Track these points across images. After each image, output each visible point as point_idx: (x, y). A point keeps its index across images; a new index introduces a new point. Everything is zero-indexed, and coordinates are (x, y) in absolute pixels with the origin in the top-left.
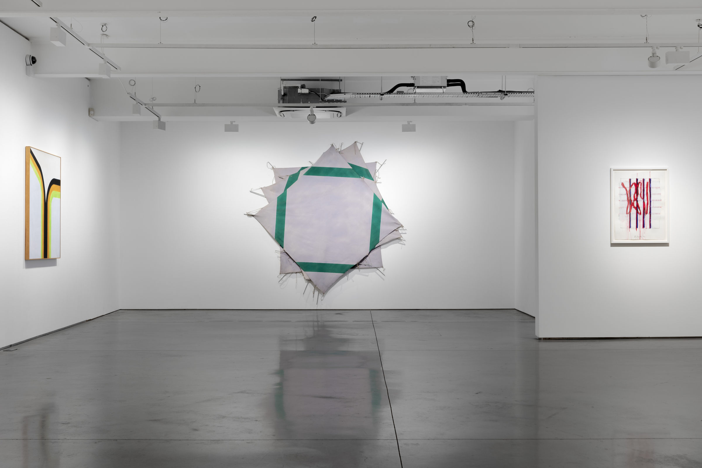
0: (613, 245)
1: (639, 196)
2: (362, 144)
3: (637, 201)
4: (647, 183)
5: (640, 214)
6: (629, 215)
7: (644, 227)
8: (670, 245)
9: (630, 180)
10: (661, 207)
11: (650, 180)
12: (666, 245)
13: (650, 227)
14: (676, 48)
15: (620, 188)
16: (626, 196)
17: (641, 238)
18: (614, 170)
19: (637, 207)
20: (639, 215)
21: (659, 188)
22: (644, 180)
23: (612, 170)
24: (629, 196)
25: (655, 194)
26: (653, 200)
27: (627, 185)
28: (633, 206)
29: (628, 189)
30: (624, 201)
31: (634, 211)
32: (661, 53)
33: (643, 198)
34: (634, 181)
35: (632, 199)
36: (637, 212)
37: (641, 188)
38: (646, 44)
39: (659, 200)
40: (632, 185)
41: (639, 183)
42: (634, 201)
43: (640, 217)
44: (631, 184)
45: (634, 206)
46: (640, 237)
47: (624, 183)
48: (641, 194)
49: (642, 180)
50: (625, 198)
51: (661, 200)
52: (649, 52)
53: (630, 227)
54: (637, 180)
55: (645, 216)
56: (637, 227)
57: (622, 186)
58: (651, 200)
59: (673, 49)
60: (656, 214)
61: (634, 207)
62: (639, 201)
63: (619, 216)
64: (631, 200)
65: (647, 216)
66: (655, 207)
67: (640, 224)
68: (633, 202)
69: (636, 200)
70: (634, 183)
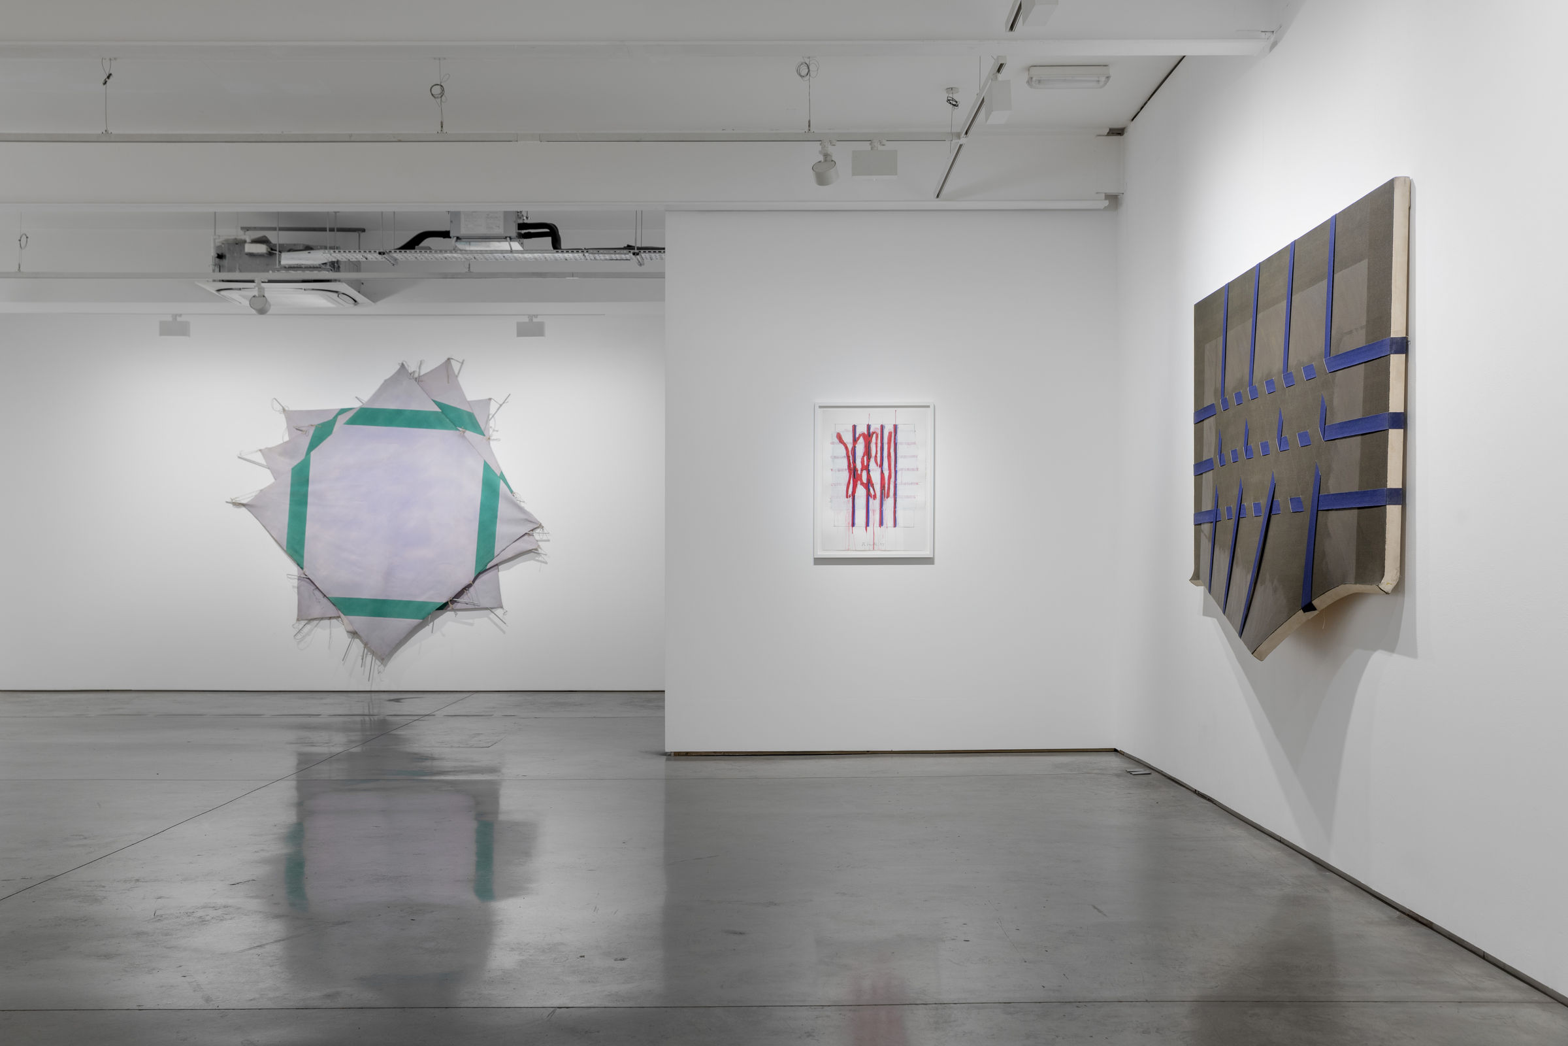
0: (819, 561)
1: (872, 460)
2: (462, 363)
3: (868, 472)
4: (890, 433)
5: (875, 497)
6: (850, 499)
7: (881, 524)
8: (936, 560)
9: (854, 427)
10: (917, 484)
11: (895, 427)
12: (929, 561)
13: (895, 525)
15: (833, 443)
16: (846, 461)
17: (876, 547)
18: (820, 407)
19: (869, 484)
20: (871, 500)
21: (915, 443)
22: (882, 427)
23: (817, 407)
24: (851, 461)
25: (905, 457)
26: (902, 469)
27: (848, 439)
28: (859, 482)
29: (850, 447)
30: (842, 470)
31: (861, 491)
33: (881, 466)
34: (862, 429)
35: (859, 466)
36: (868, 495)
37: (876, 444)
38: (808, 135)
39: (913, 470)
40: (859, 438)
41: (874, 433)
42: (862, 470)
43: (875, 504)
44: (857, 436)
45: (861, 480)
46: (874, 544)
47: (841, 434)
48: (876, 456)
49: (879, 427)
50: (844, 464)
51: (917, 469)
53: (853, 525)
54: (869, 427)
55: (884, 502)
56: (867, 524)
57: (837, 440)
58: (898, 469)
60: (908, 497)
61: (862, 484)
62: (873, 470)
63: (831, 502)
64: (855, 469)
65: (889, 502)
66: (905, 484)
67: (875, 517)
68: (859, 472)
69: (866, 468)
70: (863, 435)
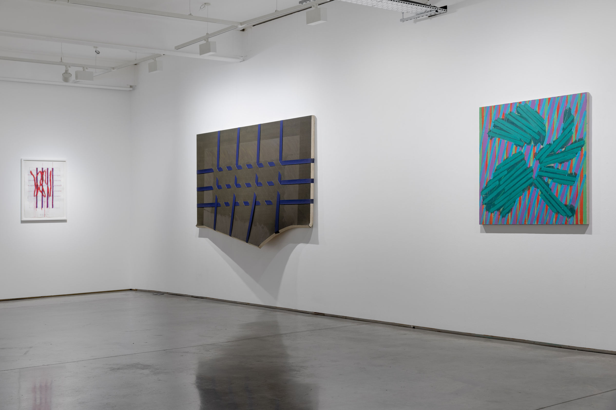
0: (23, 222)
1: (44, 182)
3: (42, 186)
4: (51, 171)
5: (45, 196)
6: (36, 197)
7: (47, 207)
8: (68, 221)
9: (37, 169)
10: (61, 191)
11: (53, 169)
12: (65, 221)
13: (53, 207)
14: (83, 68)
15: (28, 175)
16: (33, 182)
17: (45, 216)
18: (24, 160)
19: (43, 191)
20: (44, 197)
21: (60, 175)
22: (48, 169)
23: (23, 161)
24: (36, 182)
25: (56, 181)
26: (55, 186)
27: (35, 173)
28: (39, 190)
29: (35, 176)
30: (32, 186)
31: (40, 194)
32: (72, 71)
33: (47, 184)
34: (40, 170)
35: (39, 184)
36: (43, 195)
37: (45, 175)
38: (61, 63)
39: (59, 186)
40: (39, 173)
41: (44, 171)
42: (40, 186)
43: (45, 199)
44: (38, 172)
46: (45, 215)
47: (32, 171)
48: (45, 180)
49: (47, 169)
50: (33, 183)
51: (61, 185)
52: (62, 69)
53: (37, 207)
54: (42, 169)
55: (49, 198)
56: (42, 207)
57: (30, 174)
58: (54, 185)
59: (81, 69)
60: (58, 196)
62: (44, 186)
63: (28, 198)
64: (37, 185)
65: (50, 198)
66: (56, 191)
67: (45, 204)
68: (39, 186)
69: (42, 185)
70: (40, 172)
